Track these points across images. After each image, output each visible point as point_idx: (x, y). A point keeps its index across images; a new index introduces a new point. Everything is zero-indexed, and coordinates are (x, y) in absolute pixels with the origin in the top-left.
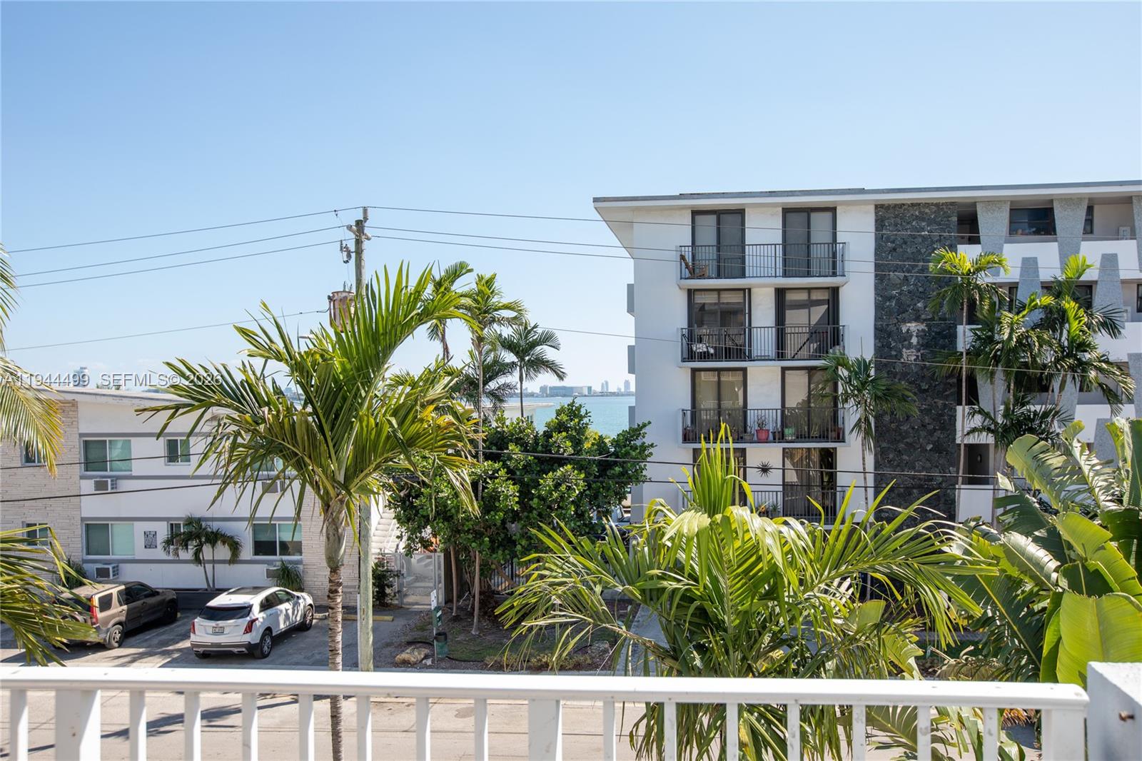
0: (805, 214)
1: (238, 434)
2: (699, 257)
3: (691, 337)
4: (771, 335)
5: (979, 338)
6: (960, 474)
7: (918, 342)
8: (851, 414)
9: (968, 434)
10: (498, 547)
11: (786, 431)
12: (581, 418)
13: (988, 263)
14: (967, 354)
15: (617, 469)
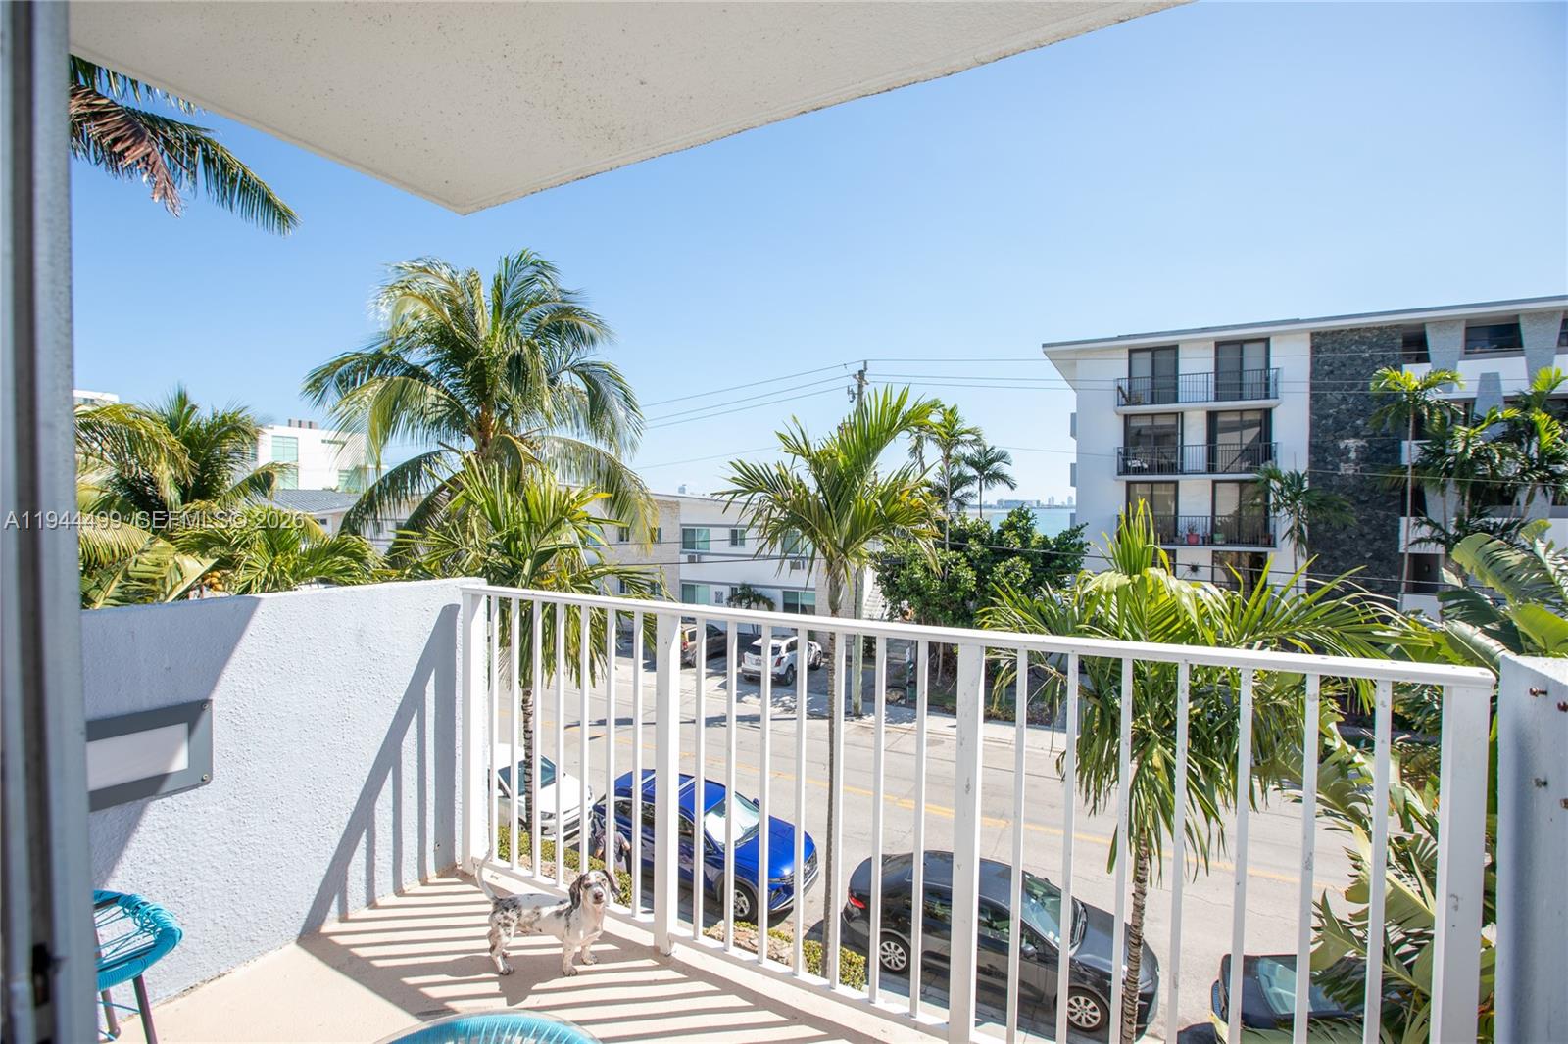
0: (1238, 346)
1: (772, 508)
2: (1135, 387)
3: (1126, 455)
4: (1203, 451)
6: (1404, 579)
7: (1357, 458)
8: (1283, 522)
9: (1414, 543)
11: (1216, 536)
12: (1029, 520)
13: (1439, 379)
14: (1414, 467)
15: (1058, 562)
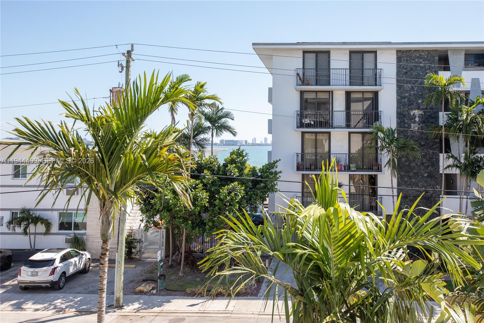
0: (361, 54)
2: (306, 74)
3: (301, 116)
4: (344, 114)
5: (450, 119)
6: (443, 189)
7: (419, 120)
8: (385, 157)
9: (446, 168)
10: (196, 227)
11: (351, 165)
12: (243, 157)
13: (455, 80)
14: (445, 127)
15: (262, 185)
